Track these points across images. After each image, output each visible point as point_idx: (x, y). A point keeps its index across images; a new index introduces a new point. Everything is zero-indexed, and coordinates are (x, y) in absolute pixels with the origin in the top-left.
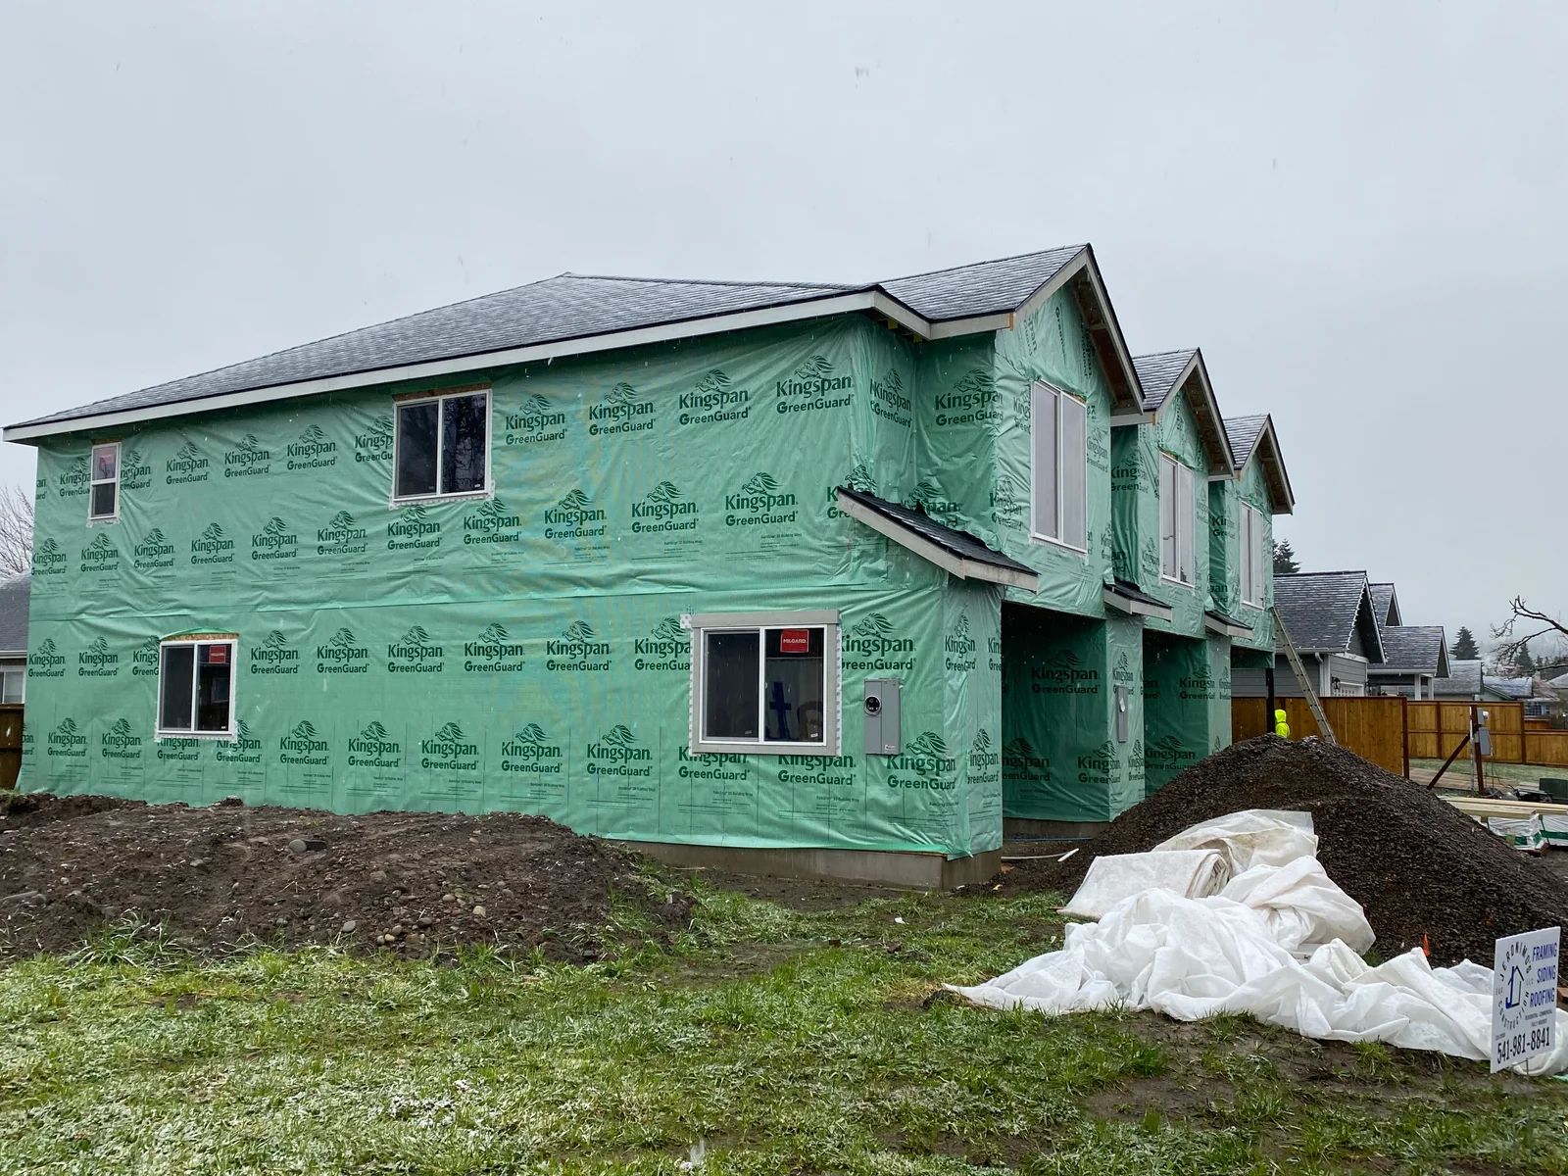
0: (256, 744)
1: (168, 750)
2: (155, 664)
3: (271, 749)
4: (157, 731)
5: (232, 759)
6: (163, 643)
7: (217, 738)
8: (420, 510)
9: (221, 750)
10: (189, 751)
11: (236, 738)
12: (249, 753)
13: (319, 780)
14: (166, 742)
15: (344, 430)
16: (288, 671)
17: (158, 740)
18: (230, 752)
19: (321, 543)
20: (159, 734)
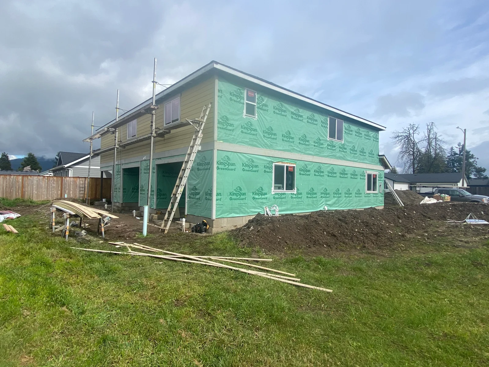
0: (301, 194)
1: (277, 196)
2: (271, 170)
3: (304, 195)
4: (272, 191)
5: (295, 198)
6: (274, 164)
7: (291, 192)
8: (333, 142)
9: (292, 196)
10: (283, 196)
11: (296, 192)
12: (300, 196)
13: (315, 202)
14: (276, 194)
15: (319, 117)
16: (308, 175)
17: (273, 193)
18: (294, 196)
19: (314, 144)
20: (273, 191)
